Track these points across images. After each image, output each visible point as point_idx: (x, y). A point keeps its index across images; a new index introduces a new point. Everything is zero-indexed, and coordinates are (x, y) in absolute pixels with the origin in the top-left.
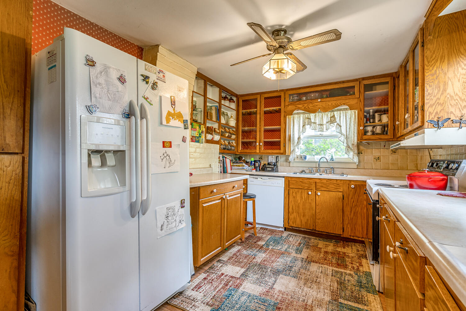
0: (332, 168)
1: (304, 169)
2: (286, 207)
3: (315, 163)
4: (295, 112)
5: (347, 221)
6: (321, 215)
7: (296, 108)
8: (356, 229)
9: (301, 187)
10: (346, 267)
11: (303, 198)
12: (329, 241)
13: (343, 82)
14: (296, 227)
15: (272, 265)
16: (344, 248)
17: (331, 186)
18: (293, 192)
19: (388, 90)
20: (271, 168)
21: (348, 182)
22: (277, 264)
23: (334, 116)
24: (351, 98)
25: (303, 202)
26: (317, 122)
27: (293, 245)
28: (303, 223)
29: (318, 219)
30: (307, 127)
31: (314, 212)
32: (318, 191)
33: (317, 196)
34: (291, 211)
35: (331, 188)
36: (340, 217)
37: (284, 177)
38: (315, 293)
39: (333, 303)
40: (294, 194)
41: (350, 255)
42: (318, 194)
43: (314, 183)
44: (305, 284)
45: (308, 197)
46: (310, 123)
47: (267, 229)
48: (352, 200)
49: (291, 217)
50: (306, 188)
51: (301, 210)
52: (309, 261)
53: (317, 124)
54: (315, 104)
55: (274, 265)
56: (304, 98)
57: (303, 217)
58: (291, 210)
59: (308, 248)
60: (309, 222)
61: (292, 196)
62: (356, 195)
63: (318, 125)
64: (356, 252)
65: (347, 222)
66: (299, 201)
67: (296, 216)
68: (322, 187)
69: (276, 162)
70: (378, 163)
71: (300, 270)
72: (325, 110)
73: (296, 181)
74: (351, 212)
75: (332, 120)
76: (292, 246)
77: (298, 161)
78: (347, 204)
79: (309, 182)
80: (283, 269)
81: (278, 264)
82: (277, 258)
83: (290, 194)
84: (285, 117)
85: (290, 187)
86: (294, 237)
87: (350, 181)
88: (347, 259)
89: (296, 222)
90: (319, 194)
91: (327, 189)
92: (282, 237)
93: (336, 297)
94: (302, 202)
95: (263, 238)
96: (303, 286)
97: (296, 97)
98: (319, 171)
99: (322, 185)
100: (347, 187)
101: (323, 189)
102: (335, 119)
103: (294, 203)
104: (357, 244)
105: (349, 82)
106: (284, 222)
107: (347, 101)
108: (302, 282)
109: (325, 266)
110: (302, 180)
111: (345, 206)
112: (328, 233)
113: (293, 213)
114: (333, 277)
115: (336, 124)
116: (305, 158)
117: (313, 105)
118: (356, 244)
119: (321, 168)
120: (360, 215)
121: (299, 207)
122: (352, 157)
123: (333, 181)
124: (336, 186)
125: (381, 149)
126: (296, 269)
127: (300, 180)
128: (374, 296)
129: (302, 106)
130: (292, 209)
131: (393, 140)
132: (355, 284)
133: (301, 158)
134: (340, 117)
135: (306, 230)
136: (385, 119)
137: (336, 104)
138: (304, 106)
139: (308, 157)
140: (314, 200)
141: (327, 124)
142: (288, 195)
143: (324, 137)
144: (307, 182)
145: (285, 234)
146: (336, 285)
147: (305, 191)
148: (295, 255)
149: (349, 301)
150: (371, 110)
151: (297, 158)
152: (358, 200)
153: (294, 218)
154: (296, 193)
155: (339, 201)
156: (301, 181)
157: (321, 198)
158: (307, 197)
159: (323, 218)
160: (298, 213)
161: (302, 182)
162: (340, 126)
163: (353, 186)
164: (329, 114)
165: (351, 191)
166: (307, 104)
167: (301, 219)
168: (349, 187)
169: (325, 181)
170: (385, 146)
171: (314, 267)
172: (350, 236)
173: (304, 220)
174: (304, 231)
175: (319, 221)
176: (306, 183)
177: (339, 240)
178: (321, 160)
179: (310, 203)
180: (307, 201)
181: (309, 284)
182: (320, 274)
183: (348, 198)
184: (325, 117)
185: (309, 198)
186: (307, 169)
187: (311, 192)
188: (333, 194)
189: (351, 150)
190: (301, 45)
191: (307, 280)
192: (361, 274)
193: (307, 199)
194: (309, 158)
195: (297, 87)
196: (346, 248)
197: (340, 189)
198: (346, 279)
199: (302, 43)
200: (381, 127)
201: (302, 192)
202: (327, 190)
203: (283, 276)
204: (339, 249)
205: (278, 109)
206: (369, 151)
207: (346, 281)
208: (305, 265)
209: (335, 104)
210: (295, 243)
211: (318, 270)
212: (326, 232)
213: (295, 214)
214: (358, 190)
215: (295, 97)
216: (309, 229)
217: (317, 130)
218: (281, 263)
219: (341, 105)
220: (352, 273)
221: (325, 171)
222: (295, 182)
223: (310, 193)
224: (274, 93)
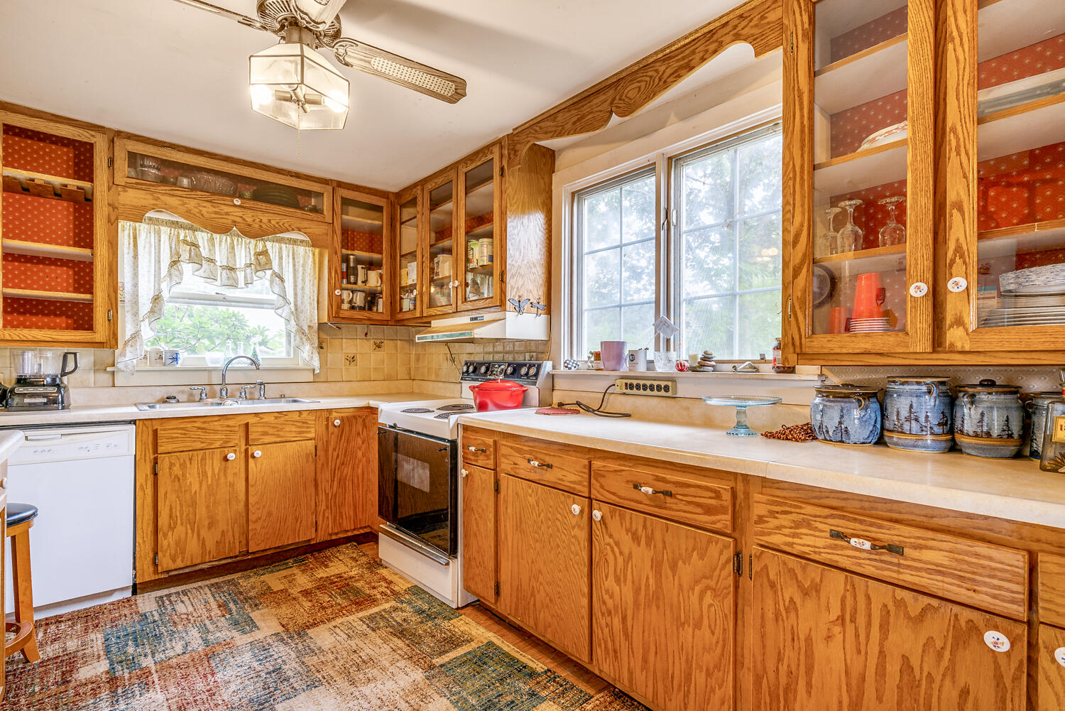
0: (261, 384)
1: (172, 391)
2: (146, 517)
3: (207, 373)
4: (150, 214)
5: (324, 503)
6: (264, 507)
7: (155, 202)
8: (342, 516)
9: (199, 445)
10: (372, 601)
11: (209, 474)
12: (281, 568)
13: (298, 176)
14: (187, 567)
15: (220, 702)
16: (327, 566)
17: (287, 429)
18: (171, 465)
19: (380, 223)
20: (44, 395)
21: (325, 415)
22: (231, 690)
23: (265, 253)
24: (316, 219)
25: (209, 487)
26: (217, 258)
27: (210, 618)
28: (210, 545)
29: (256, 521)
30: (187, 268)
31: (242, 505)
32: (254, 447)
33: (251, 460)
34: (166, 524)
35: (288, 434)
36: (309, 498)
37: (134, 422)
38: (390, 684)
39: (434, 677)
40: (177, 470)
41: (352, 574)
42: (255, 455)
43: (243, 429)
44: (353, 683)
45: (225, 469)
46: (197, 259)
47: (58, 620)
48: (335, 454)
49: (165, 543)
50: (217, 445)
51: (202, 511)
52: (296, 632)
53: (218, 264)
54: (223, 207)
55: (225, 698)
56: (185, 182)
57: (209, 528)
58: (163, 520)
59: (256, 605)
60: (229, 537)
61: (170, 476)
62: (343, 440)
63: (219, 270)
64: (354, 564)
65: (324, 507)
66: (195, 487)
67: (183, 536)
68: (265, 434)
69: (64, 374)
70: (352, 368)
71: (303, 663)
72: (251, 233)
73: (181, 429)
74: (333, 481)
75: (261, 262)
76: (207, 622)
77: (148, 368)
78: (323, 464)
79: (228, 426)
80: (265, 689)
81: (233, 687)
82: (209, 676)
83: (160, 474)
84: (112, 223)
85: (160, 449)
86: (185, 599)
87: (330, 411)
88: (359, 585)
89: (183, 552)
90: (258, 453)
91: (279, 436)
92: (144, 616)
93: (425, 662)
94: (204, 486)
95: (80, 654)
96: (353, 689)
97: (154, 168)
98: (224, 393)
99: (266, 429)
100: (324, 427)
101: (267, 439)
102: (269, 261)
103: (178, 497)
104: (342, 548)
105: (308, 180)
106: (135, 568)
107: (305, 224)
108: (342, 683)
109: (339, 621)
110: (204, 422)
111: (319, 471)
112: (279, 547)
113: (172, 528)
114: (378, 631)
115: (269, 272)
116: (175, 359)
117: (217, 210)
118: (340, 548)
119: (228, 387)
120: (350, 483)
121: (194, 504)
122: (308, 356)
123: (290, 415)
124: (300, 427)
125: (344, 340)
126: (292, 666)
127: (196, 425)
128: (461, 620)
129: (181, 203)
130: (171, 517)
131: (390, 323)
132: (420, 620)
133: (161, 357)
134: (281, 258)
135: (217, 563)
136: (374, 280)
137: (281, 224)
138: (186, 203)
139: (183, 355)
140: (243, 475)
141: (248, 270)
142: (150, 477)
143: (230, 301)
144: (220, 429)
145: (147, 603)
146: (400, 643)
147: (213, 453)
148: (247, 638)
149: (445, 652)
150: (352, 257)
151: (145, 357)
152: (346, 452)
153: (177, 544)
154: (183, 466)
155: (307, 462)
156: (199, 428)
157: (262, 465)
158: (219, 471)
159: (270, 514)
160: (192, 523)
161: (203, 429)
162: (282, 280)
163: (337, 422)
164: (255, 245)
165: (333, 433)
166: (196, 201)
167: (201, 537)
168: (327, 426)
169: (271, 419)
170: (366, 334)
171: (323, 637)
172: (331, 535)
173: (211, 539)
174: (212, 568)
175: (258, 526)
176: (216, 432)
177: (301, 555)
178: (234, 364)
179: (232, 485)
180: (222, 480)
181: (361, 676)
182: (353, 643)
183: (327, 451)
184: (244, 251)
185: (229, 471)
186: (183, 392)
187: (235, 452)
188: (291, 448)
189: (308, 339)
190: (369, 62)
191: (345, 672)
192: (407, 597)
193: (222, 474)
194: (185, 359)
195: (160, 139)
196: (330, 564)
197: (310, 432)
198: (398, 619)
199: (377, 61)
200: (364, 294)
201: (203, 459)
202: (279, 439)
203: (283, 704)
204: (322, 573)
205: (75, 189)
206: (336, 342)
207: (405, 624)
208: (300, 646)
209: (278, 223)
210: (209, 610)
211: (338, 638)
212: (275, 548)
213: (180, 529)
214: (347, 428)
215: (150, 167)
216: (225, 559)
217: (218, 283)
218: (239, 681)
219: (293, 230)
220: (393, 603)
221: (243, 394)
222: (180, 431)
223: (231, 456)
224: (58, 125)
